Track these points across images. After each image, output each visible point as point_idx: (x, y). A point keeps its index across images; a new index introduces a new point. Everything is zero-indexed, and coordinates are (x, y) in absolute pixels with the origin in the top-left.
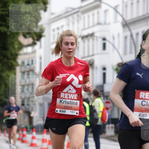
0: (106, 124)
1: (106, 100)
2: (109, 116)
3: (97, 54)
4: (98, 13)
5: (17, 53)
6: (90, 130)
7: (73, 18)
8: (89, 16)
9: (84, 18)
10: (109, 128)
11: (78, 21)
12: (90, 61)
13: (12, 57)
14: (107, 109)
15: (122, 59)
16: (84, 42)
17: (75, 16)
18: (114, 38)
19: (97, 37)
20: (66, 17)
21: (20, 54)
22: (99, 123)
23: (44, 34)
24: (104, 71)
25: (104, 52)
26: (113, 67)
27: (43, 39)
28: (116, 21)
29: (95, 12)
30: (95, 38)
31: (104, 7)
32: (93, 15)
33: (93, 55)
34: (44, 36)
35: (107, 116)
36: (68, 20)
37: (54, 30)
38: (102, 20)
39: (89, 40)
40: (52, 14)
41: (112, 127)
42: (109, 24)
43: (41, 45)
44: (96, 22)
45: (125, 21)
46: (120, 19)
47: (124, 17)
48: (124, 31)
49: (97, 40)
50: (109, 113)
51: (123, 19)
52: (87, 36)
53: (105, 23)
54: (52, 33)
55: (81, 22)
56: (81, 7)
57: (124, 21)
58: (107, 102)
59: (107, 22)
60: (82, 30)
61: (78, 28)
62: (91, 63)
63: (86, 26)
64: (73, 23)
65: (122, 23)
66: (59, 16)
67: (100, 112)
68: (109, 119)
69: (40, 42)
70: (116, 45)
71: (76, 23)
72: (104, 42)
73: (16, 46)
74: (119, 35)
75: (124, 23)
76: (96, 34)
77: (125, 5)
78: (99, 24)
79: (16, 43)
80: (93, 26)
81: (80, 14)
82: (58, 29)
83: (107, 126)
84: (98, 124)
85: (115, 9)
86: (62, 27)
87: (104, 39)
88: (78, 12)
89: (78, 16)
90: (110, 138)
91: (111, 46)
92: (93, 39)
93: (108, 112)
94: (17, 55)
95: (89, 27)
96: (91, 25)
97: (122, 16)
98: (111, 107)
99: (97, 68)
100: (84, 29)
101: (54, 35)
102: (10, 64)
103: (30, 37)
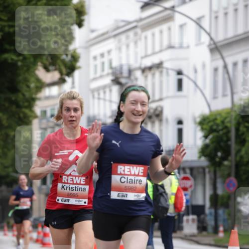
0: (183, 215)
1: (183, 175)
2: (187, 201)
3: (167, 97)
4: (169, 29)
5: (34, 96)
6: (157, 224)
7: (128, 37)
8: (153, 35)
9: (146, 38)
10: (188, 221)
11: (136, 43)
12: (156, 109)
13: (26, 104)
14: (185, 189)
15: (209, 106)
16: (146, 77)
17: (131, 34)
18: (196, 71)
19: (167, 69)
20: (115, 36)
21: (39, 99)
22: (171, 213)
23: (78, 64)
24: (180, 126)
25: (180, 93)
26: (194, 119)
27: (76, 73)
28: (199, 43)
29: (164, 27)
30: (164, 71)
31: (179, 19)
32: (161, 32)
33: (161, 100)
34: (79, 68)
35: (185, 201)
36: (120, 41)
37: (95, 58)
38: (176, 41)
39: (154, 75)
40: (93, 31)
41: (193, 220)
42: (188, 47)
43: (73, 83)
44: (165, 43)
45: (215, 43)
46: (205, 39)
47: (213, 36)
48: (212, 60)
49: (168, 74)
50: (188, 197)
51: (211, 39)
52: (150, 68)
53: (181, 47)
54: (92, 62)
55: (141, 44)
56: (141, 20)
57: (212, 42)
58: (186, 178)
59: (185, 45)
60: (142, 58)
61: (136, 54)
62: (157, 112)
63: (150, 52)
64: (128, 46)
65: (210, 45)
66: (103, 34)
67: (172, 194)
68: (187, 207)
69: (73, 77)
70: (200, 83)
71: (132, 45)
72: (180, 77)
73: (32, 85)
74: (204, 66)
75: (213, 46)
76: (166, 65)
77: (213, 15)
78: (171, 47)
79: (33, 79)
80: (161, 51)
81: (138, 30)
82: (102, 55)
83: (185, 218)
84: (168, 214)
85: (198, 22)
86: (109, 52)
87: (180, 73)
88: (135, 27)
89: (136, 34)
90: (189, 239)
91: (192, 85)
92: (161, 72)
93: (185, 195)
94: (33, 100)
95: (154, 53)
96: (157, 49)
97: (209, 34)
98: (191, 186)
99: (167, 120)
100: (146, 56)
101: (96, 66)
102: (22, 115)
103: (56, 70)
